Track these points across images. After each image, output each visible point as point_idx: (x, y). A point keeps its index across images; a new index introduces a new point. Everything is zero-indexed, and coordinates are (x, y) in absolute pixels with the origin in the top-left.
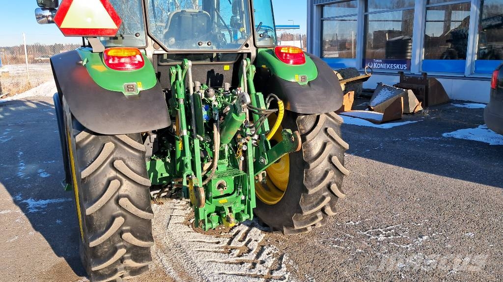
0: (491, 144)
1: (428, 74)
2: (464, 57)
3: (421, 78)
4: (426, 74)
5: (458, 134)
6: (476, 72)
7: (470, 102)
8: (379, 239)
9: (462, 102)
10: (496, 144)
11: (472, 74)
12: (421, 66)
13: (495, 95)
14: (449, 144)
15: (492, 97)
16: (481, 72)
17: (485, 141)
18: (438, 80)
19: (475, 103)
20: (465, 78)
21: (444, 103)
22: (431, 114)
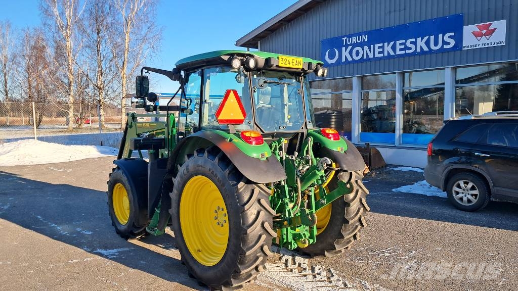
0: (428, 195)
1: (370, 144)
2: (394, 131)
3: (365, 147)
4: (369, 144)
5: (404, 189)
6: (403, 143)
7: (402, 166)
8: (386, 255)
9: (395, 166)
10: (431, 195)
11: (400, 144)
12: (359, 137)
13: (431, 160)
14: (400, 196)
15: (429, 161)
16: (407, 143)
17: (424, 194)
18: (378, 148)
19: (405, 166)
20: (395, 147)
21: (382, 167)
22: (377, 175)
